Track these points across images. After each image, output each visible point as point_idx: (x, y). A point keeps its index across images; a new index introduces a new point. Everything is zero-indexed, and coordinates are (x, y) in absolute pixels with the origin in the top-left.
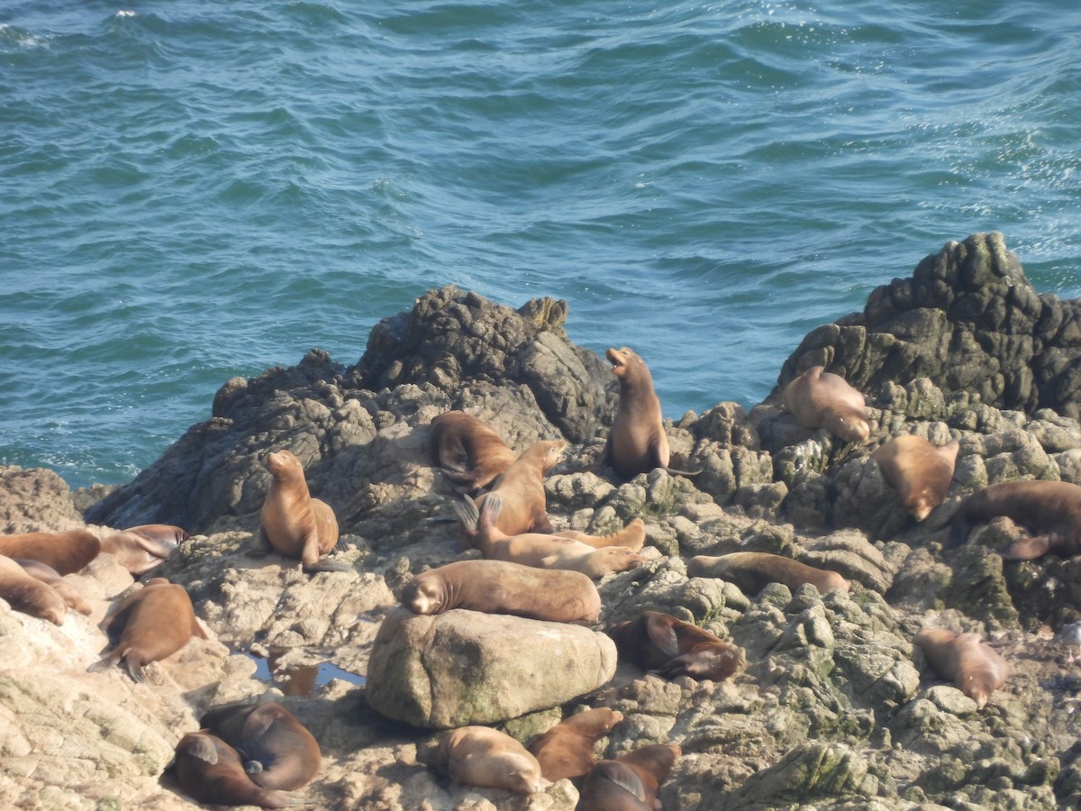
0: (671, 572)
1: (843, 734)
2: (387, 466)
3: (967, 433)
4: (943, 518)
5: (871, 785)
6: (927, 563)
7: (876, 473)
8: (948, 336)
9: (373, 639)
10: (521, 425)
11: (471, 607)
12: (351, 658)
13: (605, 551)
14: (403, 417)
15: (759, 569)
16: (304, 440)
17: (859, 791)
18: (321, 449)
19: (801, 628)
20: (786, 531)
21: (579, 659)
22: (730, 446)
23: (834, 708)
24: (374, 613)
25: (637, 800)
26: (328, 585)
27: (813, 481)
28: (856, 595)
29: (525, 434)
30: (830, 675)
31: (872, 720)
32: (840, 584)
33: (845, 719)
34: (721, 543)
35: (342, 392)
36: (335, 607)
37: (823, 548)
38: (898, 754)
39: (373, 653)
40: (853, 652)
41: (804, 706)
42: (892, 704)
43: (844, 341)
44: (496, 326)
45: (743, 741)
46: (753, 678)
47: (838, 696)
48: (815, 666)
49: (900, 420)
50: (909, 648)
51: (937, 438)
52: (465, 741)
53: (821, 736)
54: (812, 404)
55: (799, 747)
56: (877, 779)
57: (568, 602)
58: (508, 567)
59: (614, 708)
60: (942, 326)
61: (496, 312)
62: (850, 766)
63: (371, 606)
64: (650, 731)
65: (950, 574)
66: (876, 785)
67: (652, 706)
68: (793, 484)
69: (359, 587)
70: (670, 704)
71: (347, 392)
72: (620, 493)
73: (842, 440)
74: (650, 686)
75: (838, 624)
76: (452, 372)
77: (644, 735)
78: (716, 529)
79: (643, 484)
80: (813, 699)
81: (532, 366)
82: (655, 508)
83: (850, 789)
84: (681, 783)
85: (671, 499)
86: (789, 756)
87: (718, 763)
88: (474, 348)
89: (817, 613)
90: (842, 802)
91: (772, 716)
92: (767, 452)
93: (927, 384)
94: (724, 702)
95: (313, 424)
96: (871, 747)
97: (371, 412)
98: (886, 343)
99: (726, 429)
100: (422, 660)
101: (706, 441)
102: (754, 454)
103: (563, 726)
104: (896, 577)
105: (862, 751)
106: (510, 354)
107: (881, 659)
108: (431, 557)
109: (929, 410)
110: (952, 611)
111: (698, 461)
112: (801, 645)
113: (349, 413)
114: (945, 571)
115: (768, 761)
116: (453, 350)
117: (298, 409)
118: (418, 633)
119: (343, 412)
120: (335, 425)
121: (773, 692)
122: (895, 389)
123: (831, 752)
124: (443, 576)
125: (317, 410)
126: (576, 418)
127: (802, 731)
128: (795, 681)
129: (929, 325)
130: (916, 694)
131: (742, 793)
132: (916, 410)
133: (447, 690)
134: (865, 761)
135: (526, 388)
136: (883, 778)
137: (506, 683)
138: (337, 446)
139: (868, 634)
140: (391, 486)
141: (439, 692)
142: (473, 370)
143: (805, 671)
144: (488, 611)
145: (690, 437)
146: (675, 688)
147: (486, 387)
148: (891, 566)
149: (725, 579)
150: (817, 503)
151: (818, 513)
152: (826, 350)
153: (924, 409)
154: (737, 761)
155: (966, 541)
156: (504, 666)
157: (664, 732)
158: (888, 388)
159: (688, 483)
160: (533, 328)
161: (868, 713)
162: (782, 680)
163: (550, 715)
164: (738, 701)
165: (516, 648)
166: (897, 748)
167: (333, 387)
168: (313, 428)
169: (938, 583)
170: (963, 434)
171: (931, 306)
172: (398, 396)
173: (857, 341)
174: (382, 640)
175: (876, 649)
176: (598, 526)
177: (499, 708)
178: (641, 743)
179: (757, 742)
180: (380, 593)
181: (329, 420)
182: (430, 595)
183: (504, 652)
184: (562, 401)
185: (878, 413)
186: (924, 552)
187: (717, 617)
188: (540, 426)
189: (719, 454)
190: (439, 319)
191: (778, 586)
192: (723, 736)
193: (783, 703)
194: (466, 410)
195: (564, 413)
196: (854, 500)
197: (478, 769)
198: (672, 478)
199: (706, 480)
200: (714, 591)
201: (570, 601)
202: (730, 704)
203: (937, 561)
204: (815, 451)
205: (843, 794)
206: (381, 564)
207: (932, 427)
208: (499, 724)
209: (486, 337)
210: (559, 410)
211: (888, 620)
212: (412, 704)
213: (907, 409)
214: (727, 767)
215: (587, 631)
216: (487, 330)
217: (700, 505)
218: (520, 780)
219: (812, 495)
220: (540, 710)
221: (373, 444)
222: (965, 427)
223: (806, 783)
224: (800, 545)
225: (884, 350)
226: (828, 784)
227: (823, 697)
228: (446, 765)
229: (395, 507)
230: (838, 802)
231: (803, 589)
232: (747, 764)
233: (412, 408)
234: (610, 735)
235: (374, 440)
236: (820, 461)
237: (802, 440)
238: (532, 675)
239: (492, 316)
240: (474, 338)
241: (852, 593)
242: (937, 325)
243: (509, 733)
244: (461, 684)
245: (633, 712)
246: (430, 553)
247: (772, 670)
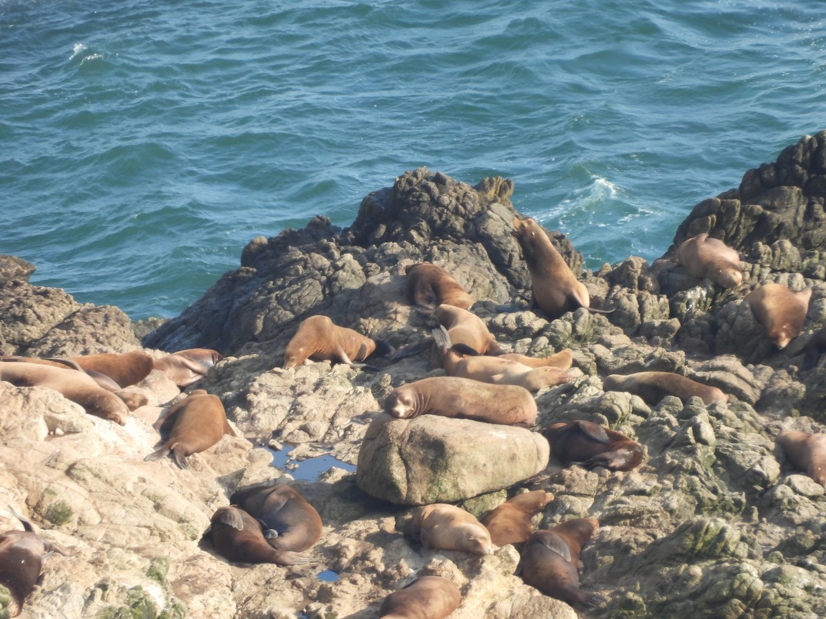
0: (591, 387)
1: (721, 511)
2: (374, 305)
3: (818, 282)
4: (799, 346)
5: (743, 550)
6: (786, 381)
7: (748, 312)
8: (803, 208)
9: (362, 437)
10: (476, 274)
11: (438, 413)
12: (345, 451)
13: (541, 369)
14: (387, 268)
15: (658, 384)
16: (310, 284)
17: (733, 555)
18: (323, 291)
19: (690, 430)
20: (679, 356)
21: (520, 453)
22: (636, 291)
23: (715, 491)
24: (363, 417)
25: (565, 560)
26: (328, 395)
27: (700, 318)
28: (733, 405)
29: (479, 281)
30: (712, 466)
31: (744, 500)
32: (720, 397)
33: (723, 499)
34: (629, 365)
35: (339, 248)
36: (334, 412)
37: (707, 369)
38: (764, 526)
39: (363, 448)
40: (730, 449)
41: (692, 490)
42: (759, 488)
43: (723, 211)
44: (457, 199)
45: (646, 516)
46: (654, 469)
47: (718, 482)
48: (701, 459)
49: (766, 272)
50: (772, 446)
51: (795, 286)
52: (433, 514)
53: (705, 513)
54: (698, 259)
55: (689, 521)
56: (747, 546)
57: (512, 409)
58: (466, 382)
59: (547, 490)
60: (799, 200)
61: (458, 188)
62: (727, 535)
63: (361, 412)
64: (575, 509)
65: (804, 389)
66: (746, 551)
67: (576, 489)
68: (684, 320)
69: (352, 397)
70: (590, 488)
71: (342, 248)
72: (552, 327)
73: (721, 287)
74: (574, 474)
75: (719, 428)
76: (423, 233)
77: (569, 511)
78: (625, 354)
79: (569, 320)
80: (699, 484)
81: (485, 229)
82: (579, 338)
83: (726, 553)
84: (598, 548)
85: (591, 332)
86: (680, 528)
87: (626, 533)
88: (440, 216)
89: (703, 418)
90: (720, 563)
91: (668, 498)
92: (665, 296)
93: (787, 244)
94: (631, 487)
95: (317, 272)
96: (743, 521)
97: (362, 263)
98: (756, 213)
99: (634, 278)
100: (400, 453)
101: (618, 287)
102: (655, 297)
103: (508, 504)
104: (763, 392)
105: (736, 524)
106: (468, 220)
107: (752, 454)
108: (407, 374)
109: (789, 264)
110: (805, 417)
111: (612, 302)
112: (690, 444)
113: (344, 265)
114: (800, 387)
115: (665, 531)
116: (424, 217)
117: (306, 261)
118: (396, 433)
119: (340, 264)
120: (334, 273)
121: (669, 479)
122: (763, 248)
123: (712, 525)
124: (416, 388)
125: (320, 262)
126: (519, 269)
127: (691, 509)
128: (686, 471)
129: (789, 199)
130: (777, 481)
131: (645, 556)
132: (779, 264)
133: (419, 476)
134: (738, 532)
135: (480, 246)
136: (752, 545)
137: (464, 471)
138: (336, 290)
139: (741, 435)
140: (377, 320)
141: (413, 477)
142: (440, 232)
143: (693, 464)
144: (451, 416)
145: (606, 284)
146: (594, 476)
147: (450, 245)
148: (759, 383)
149: (633, 392)
150: (703, 335)
151: (703, 342)
152: (710, 218)
153: (785, 264)
154: (641, 532)
155: (816, 365)
156: (462, 458)
157: (585, 509)
158: (757, 247)
159: (604, 319)
160: (486, 199)
161: (741, 495)
162: (675, 470)
163: (498, 495)
164: (643, 486)
165: (472, 444)
166: (762, 522)
167: (333, 244)
168: (317, 275)
169: (795, 396)
170: (814, 282)
171: (790, 185)
172: (382, 251)
173: (734, 211)
174: (369, 438)
175: (747, 446)
176: (535, 351)
177: (459, 490)
178: (567, 517)
179: (656, 517)
180: (368, 402)
181: (329, 270)
182: (406, 403)
183: (464, 448)
184: (508, 256)
185: (750, 266)
186: (784, 373)
187: (626, 421)
188: (491, 275)
189: (628, 297)
190: (414, 193)
191: (672, 398)
192: (630, 512)
193: (676, 488)
194: (435, 263)
195: (509, 265)
196: (731, 333)
197: (443, 537)
198: (592, 316)
199: (618, 317)
200: (623, 401)
201: (513, 408)
202: (636, 488)
203: (794, 380)
204: (701, 295)
205: (720, 557)
206: (369, 379)
207: (791, 277)
208: (459, 502)
209: (450, 207)
210: (506, 263)
211: (757, 424)
212: (392, 486)
213: (772, 263)
214: (633, 536)
215: (527, 432)
216: (451, 202)
217: (613, 336)
218: (477, 544)
219: (699, 329)
220: (490, 492)
221: (363, 288)
222: (816, 277)
223: (693, 549)
224: (689, 367)
225: (754, 218)
226: (710, 550)
227: (707, 483)
228: (418, 533)
229: (380, 336)
230: (718, 563)
231: (692, 400)
232: (648, 534)
233: (393, 260)
234: (544, 511)
235: (364, 285)
236: (705, 303)
237: (691, 286)
238: (485, 465)
239: (455, 191)
240: (441, 208)
241: (730, 404)
242: (795, 199)
243: (466, 509)
244: (430, 472)
245: (561, 493)
246: (406, 371)
247: (668, 462)
